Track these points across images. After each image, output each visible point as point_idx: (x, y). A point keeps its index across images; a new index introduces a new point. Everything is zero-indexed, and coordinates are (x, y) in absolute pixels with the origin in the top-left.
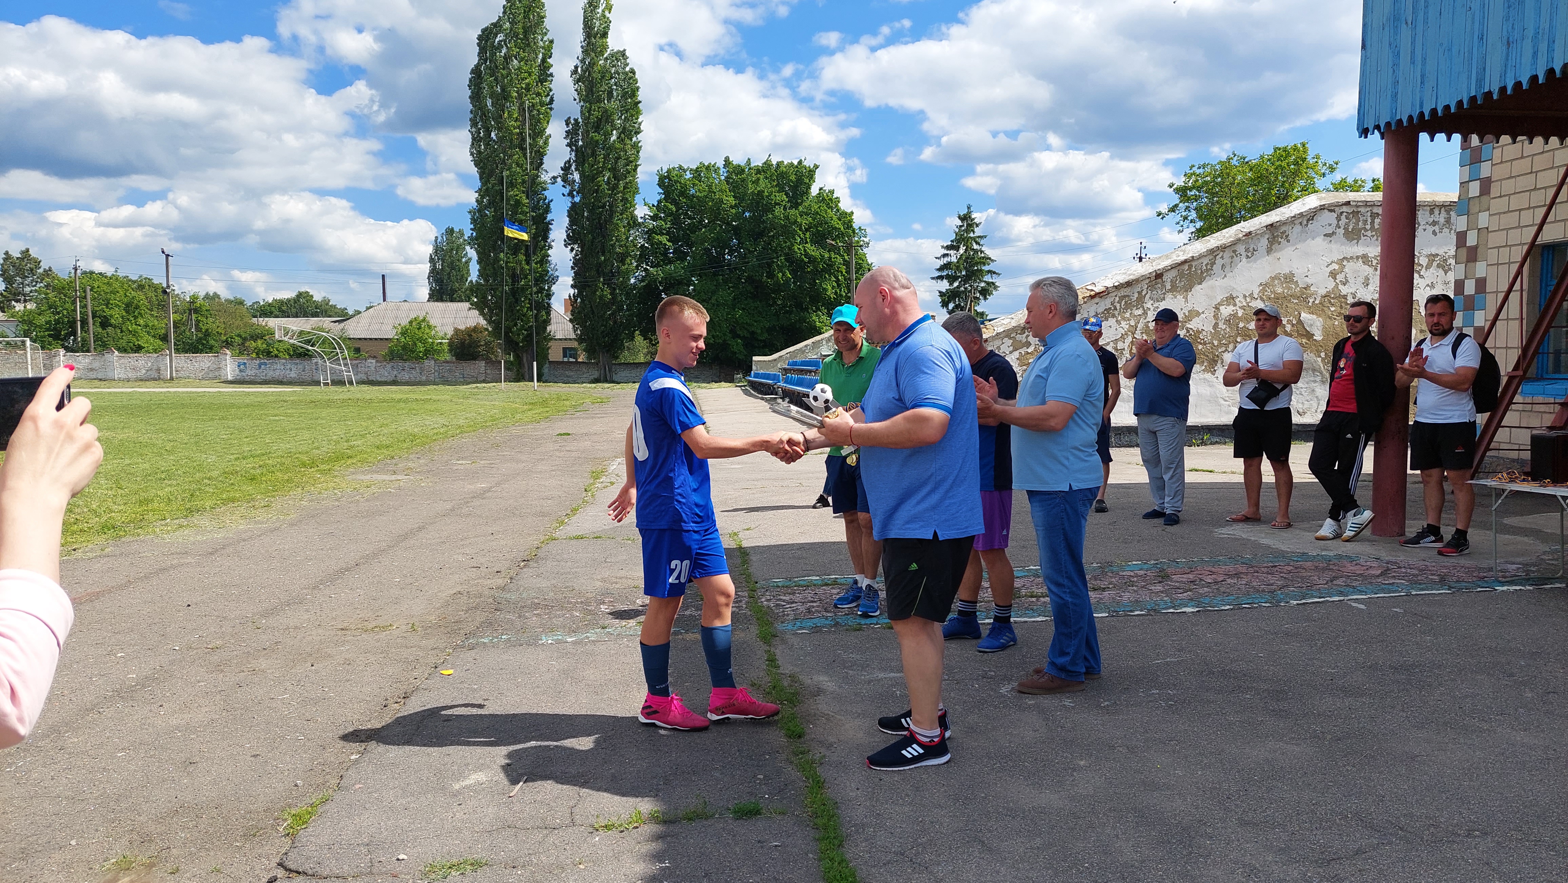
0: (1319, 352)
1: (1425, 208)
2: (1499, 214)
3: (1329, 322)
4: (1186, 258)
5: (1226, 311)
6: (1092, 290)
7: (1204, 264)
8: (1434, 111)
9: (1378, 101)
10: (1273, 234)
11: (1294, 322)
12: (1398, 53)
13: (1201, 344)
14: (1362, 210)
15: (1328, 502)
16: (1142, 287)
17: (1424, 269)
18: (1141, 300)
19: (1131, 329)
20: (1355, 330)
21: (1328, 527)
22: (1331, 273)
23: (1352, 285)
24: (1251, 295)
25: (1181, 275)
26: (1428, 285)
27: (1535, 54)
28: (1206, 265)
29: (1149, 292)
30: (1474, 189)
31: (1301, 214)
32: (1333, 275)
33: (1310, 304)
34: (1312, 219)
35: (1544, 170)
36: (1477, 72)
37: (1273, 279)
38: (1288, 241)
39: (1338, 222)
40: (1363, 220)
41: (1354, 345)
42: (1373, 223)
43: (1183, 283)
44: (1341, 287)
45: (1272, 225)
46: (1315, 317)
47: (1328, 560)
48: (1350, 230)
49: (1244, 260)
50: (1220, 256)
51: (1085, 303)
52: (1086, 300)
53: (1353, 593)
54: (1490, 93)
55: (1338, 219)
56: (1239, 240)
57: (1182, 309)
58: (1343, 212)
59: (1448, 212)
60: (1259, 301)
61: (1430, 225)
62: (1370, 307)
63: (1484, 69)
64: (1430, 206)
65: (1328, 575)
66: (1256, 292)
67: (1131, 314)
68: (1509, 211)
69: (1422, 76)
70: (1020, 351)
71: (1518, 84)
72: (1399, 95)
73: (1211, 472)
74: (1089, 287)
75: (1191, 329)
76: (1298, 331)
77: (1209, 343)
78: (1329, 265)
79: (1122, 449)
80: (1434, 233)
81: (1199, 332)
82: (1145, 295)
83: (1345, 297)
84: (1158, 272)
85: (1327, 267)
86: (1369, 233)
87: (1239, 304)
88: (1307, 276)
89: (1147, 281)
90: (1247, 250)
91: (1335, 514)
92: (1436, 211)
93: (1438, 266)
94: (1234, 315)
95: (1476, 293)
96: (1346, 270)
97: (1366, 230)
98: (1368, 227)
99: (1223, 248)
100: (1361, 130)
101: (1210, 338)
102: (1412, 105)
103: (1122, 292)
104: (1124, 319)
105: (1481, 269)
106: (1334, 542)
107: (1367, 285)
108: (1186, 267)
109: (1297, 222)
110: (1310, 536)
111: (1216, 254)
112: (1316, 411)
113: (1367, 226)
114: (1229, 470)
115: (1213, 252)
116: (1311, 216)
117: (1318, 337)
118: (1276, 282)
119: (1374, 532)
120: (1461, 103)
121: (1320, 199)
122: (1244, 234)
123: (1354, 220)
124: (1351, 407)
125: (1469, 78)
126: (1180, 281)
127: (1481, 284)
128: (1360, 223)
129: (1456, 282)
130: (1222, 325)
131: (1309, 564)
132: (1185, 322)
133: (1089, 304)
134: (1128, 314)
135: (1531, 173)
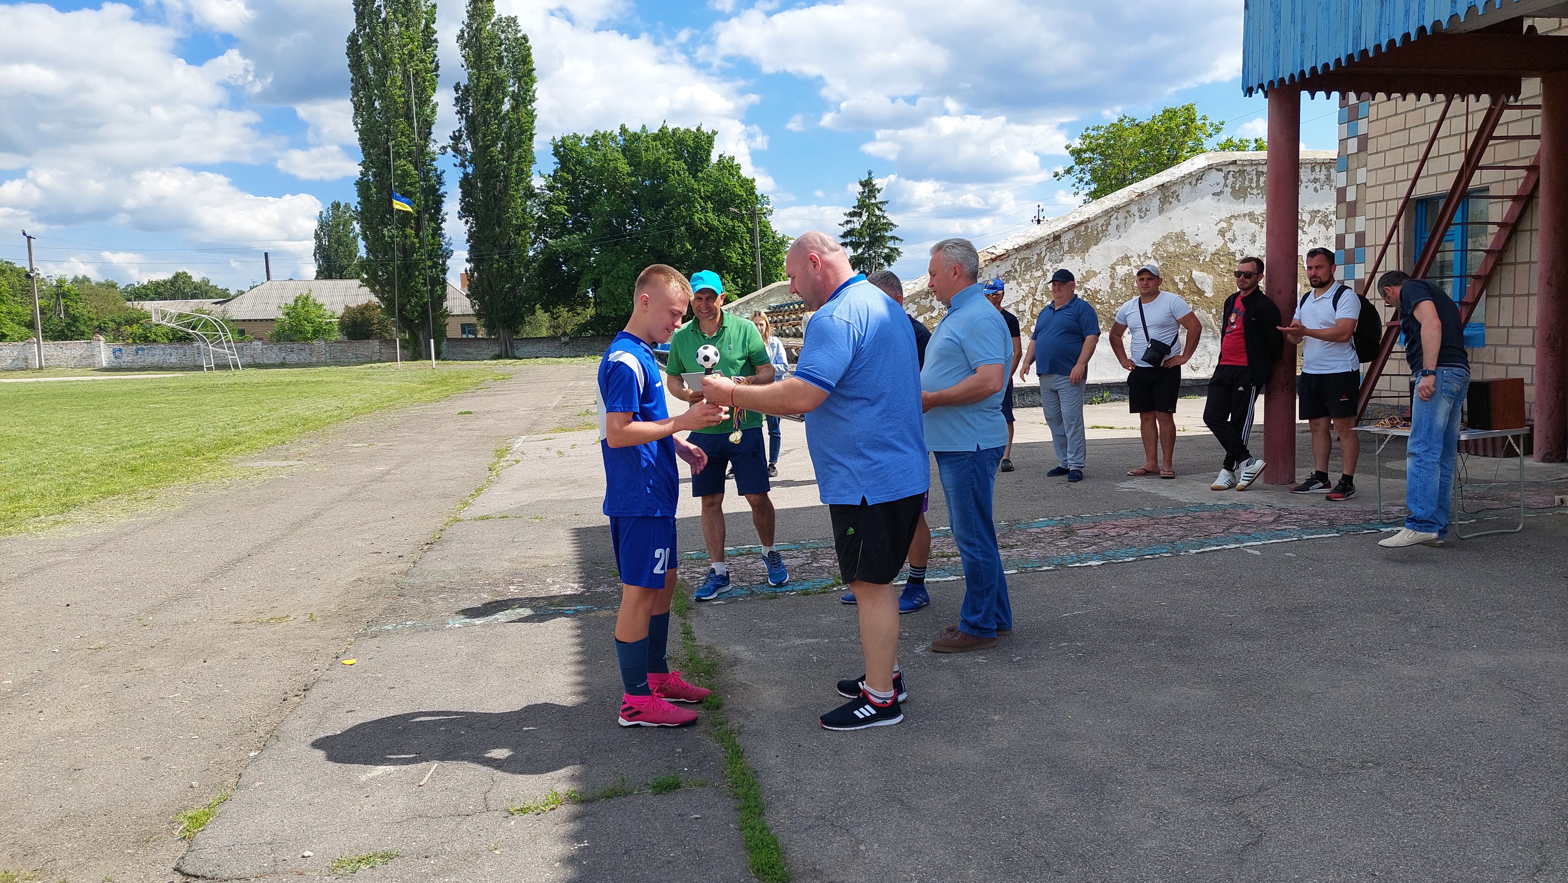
0: (1210, 308)
1: (1307, 166)
2: (1376, 169)
3: (1219, 279)
4: (1082, 219)
5: (1122, 270)
6: (993, 253)
7: (1099, 225)
8: (1314, 69)
9: (1261, 59)
10: (1164, 194)
11: (1186, 280)
12: (1280, 12)
13: (1099, 303)
14: (1248, 169)
15: (1223, 453)
16: (1040, 249)
17: (1307, 226)
18: (1040, 262)
19: (1032, 291)
20: (1246, 286)
21: (1223, 477)
22: (1220, 231)
23: (1240, 243)
24: (1145, 254)
25: (1078, 236)
26: (1311, 241)
27: (1407, 12)
28: (1102, 226)
29: (1048, 253)
30: (1353, 146)
31: (1190, 174)
32: (1222, 233)
33: (1201, 262)
34: (1201, 179)
35: (1417, 126)
36: (1354, 31)
37: (1165, 238)
38: (1179, 201)
39: (1226, 181)
40: (1249, 179)
41: (1243, 300)
42: (1258, 181)
43: (1080, 244)
44: (1229, 244)
45: (1163, 185)
46: (1205, 274)
47: (1224, 509)
48: (1237, 189)
49: (1138, 220)
50: (1114, 216)
51: (986, 266)
52: (987, 263)
53: (1249, 540)
54: (1365, 51)
55: (1226, 178)
56: (1132, 200)
57: (1079, 270)
58: (1230, 171)
59: (1328, 170)
60: (1152, 259)
61: (1312, 182)
62: (1258, 262)
63: (1360, 27)
64: (1311, 164)
65: (1224, 524)
66: (1150, 251)
67: (1031, 276)
68: (1385, 167)
69: (1302, 35)
70: (925, 315)
71: (1392, 42)
72: (1281, 55)
73: (1111, 428)
74: (990, 251)
75: (1089, 289)
76: (1190, 289)
77: (1107, 303)
78: (1218, 223)
79: (1025, 409)
80: (1316, 190)
81: (1097, 292)
82: (1044, 256)
83: (1233, 254)
84: (1056, 234)
85: (1216, 225)
86: (1255, 191)
87: (1133, 264)
88: (1197, 235)
89: (1046, 243)
90: (1140, 210)
91: (1229, 465)
92: (1317, 169)
93: (1320, 222)
94: (1130, 274)
95: (1356, 247)
96: (1234, 227)
97: (1252, 188)
98: (1254, 185)
99: (1117, 209)
100: (1245, 89)
101: (1106, 297)
102: (1294, 64)
103: (1022, 255)
104: (1024, 281)
105: (1360, 224)
106: (1229, 491)
107: (1254, 242)
108: (1082, 228)
109: (1187, 182)
110: (1207, 487)
111: (1110, 214)
112: (1209, 366)
113: (1252, 185)
114: (1128, 426)
115: (1108, 213)
116: (1199, 176)
117: (1209, 294)
118: (1169, 241)
119: (1266, 481)
120: (1338, 61)
121: (1208, 159)
122: (1137, 194)
123: (1241, 179)
124: (1242, 361)
125: (1346, 36)
126: (1077, 242)
127: (1360, 238)
128: (1246, 182)
129: (1337, 236)
130: (1118, 285)
131: (1206, 514)
132: (1083, 282)
133: (990, 267)
134: (1028, 276)
135: (1405, 129)
